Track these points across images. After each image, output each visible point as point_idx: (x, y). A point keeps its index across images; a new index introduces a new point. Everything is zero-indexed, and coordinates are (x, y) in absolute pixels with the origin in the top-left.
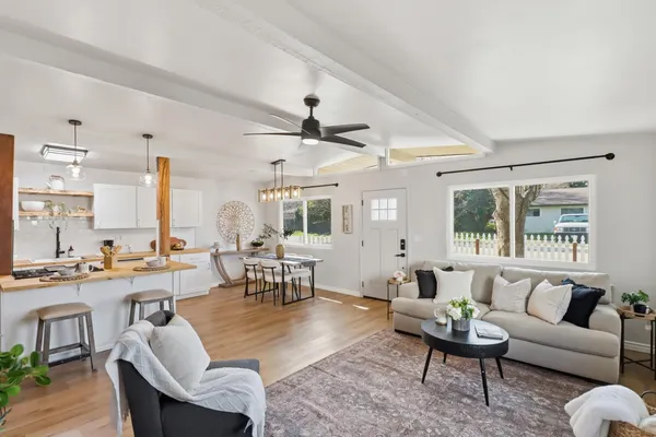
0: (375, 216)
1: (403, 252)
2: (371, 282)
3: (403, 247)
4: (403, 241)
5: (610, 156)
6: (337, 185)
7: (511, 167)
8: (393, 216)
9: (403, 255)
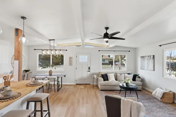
0: (80, 61)
1: (89, 70)
2: (79, 80)
3: (89, 69)
4: (89, 67)
5: (129, 51)
6: (67, 50)
7: (114, 51)
8: (86, 60)
9: (89, 71)
